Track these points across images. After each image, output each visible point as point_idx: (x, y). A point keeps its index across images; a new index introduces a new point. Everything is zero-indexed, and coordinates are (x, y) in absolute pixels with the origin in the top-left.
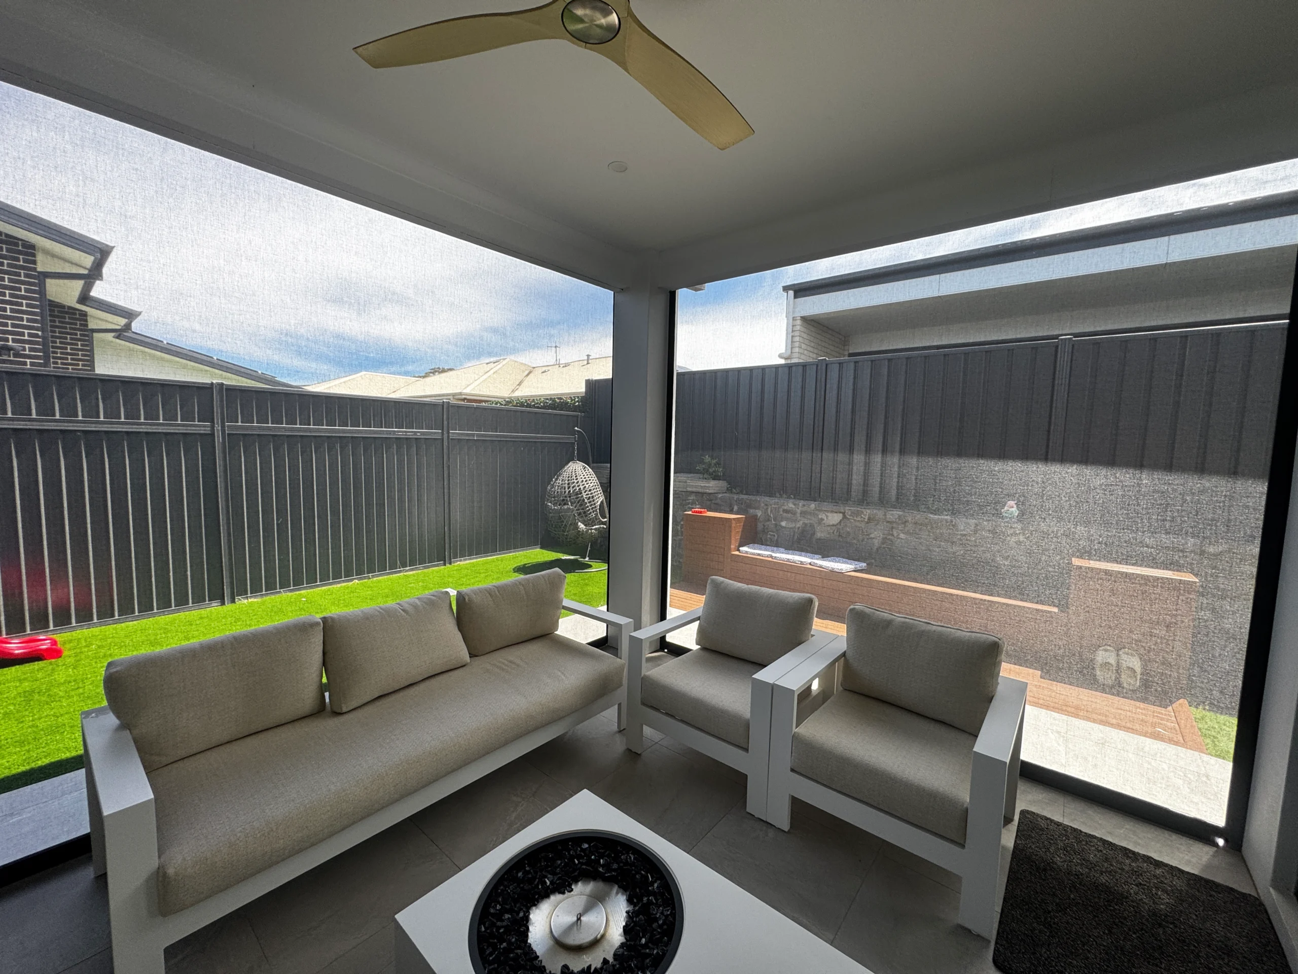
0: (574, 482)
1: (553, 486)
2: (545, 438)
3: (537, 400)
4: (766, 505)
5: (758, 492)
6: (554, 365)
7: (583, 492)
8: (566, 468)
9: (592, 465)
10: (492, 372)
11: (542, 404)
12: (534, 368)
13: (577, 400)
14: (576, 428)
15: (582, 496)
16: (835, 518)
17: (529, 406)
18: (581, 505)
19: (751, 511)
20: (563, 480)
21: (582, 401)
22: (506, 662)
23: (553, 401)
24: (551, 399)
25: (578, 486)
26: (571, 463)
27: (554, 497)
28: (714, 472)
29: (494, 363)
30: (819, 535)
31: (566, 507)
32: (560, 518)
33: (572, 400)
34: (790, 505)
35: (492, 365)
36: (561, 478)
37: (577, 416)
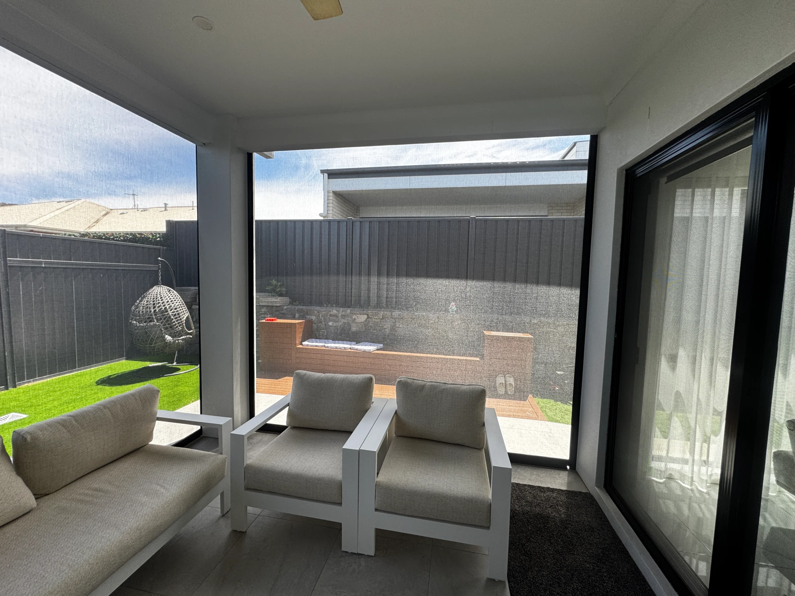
0: (159, 303)
1: (137, 307)
2: (126, 266)
3: (116, 234)
4: (318, 312)
5: (311, 304)
6: (132, 209)
7: (169, 310)
8: (150, 291)
9: (176, 288)
10: (63, 210)
11: (122, 238)
12: (111, 210)
13: (158, 236)
14: (159, 258)
15: (169, 314)
16: (362, 318)
17: (106, 238)
18: (168, 321)
19: (308, 317)
20: (147, 301)
21: (163, 237)
22: (90, 492)
23: (134, 236)
24: (131, 234)
25: (164, 306)
26: (155, 288)
27: (139, 316)
28: (280, 291)
29: (66, 202)
30: (354, 329)
31: (152, 324)
32: (146, 333)
33: (153, 236)
34: (334, 312)
35: (64, 204)
36: (145, 300)
37: (160, 249)
